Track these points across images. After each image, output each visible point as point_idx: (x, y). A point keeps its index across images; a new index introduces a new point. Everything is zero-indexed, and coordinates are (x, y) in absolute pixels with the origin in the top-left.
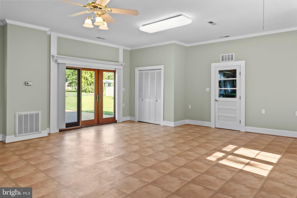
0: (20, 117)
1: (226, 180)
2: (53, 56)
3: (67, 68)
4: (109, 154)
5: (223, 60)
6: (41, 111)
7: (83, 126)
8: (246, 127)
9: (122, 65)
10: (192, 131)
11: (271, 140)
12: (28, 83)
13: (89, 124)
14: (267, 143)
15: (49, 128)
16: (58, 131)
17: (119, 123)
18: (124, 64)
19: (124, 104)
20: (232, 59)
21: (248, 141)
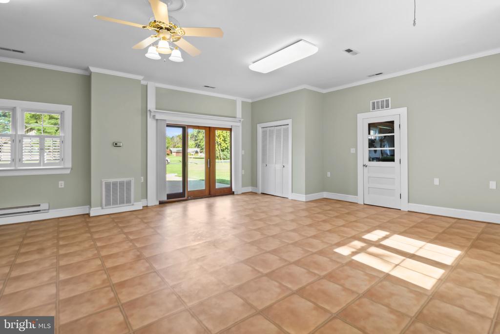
0: (108, 185)
1: (357, 293)
2: (150, 111)
3: (167, 126)
4: (199, 238)
5: (374, 108)
6: (133, 178)
7: (189, 198)
8: (409, 204)
9: (240, 121)
10: (328, 208)
11: (447, 225)
12: (116, 144)
13: (197, 195)
14: (441, 231)
15: (145, 200)
16: (158, 203)
17: (237, 194)
18: (242, 120)
19: (243, 171)
20: (387, 106)
21: (411, 226)
